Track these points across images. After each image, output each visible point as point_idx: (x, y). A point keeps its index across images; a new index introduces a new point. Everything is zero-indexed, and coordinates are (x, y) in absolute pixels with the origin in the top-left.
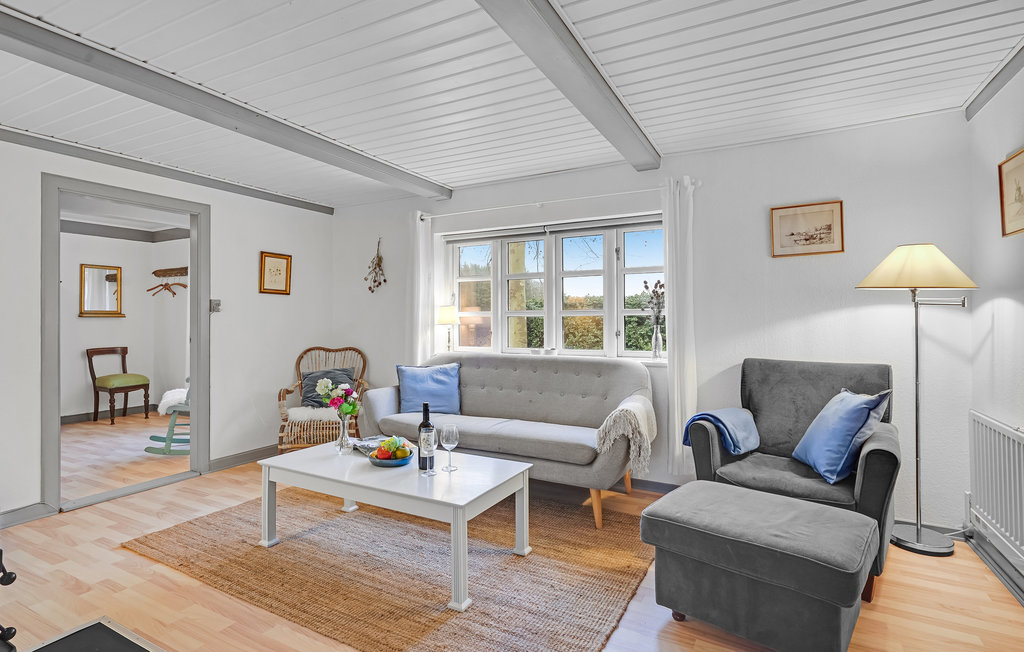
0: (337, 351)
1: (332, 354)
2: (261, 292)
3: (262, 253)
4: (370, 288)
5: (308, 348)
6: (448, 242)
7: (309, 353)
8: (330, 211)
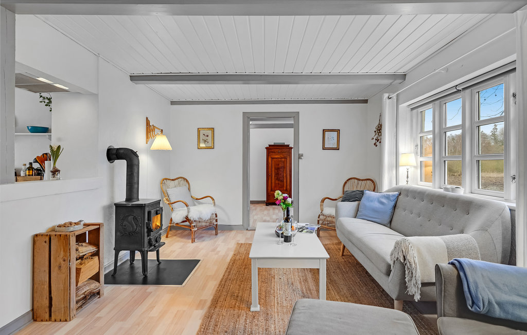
0: (363, 180)
1: (360, 182)
2: (323, 149)
3: (324, 130)
4: (375, 144)
5: (348, 179)
6: (412, 109)
7: (350, 181)
8: (366, 101)
